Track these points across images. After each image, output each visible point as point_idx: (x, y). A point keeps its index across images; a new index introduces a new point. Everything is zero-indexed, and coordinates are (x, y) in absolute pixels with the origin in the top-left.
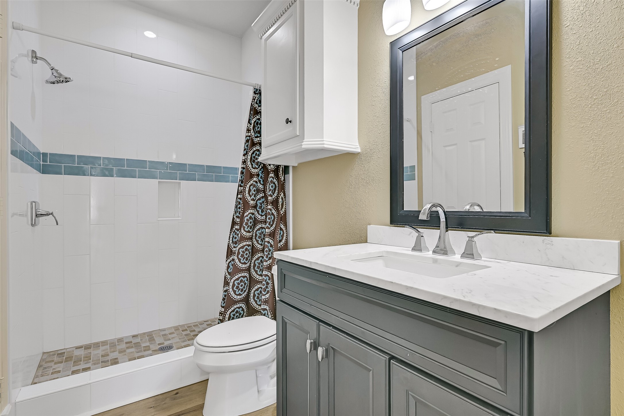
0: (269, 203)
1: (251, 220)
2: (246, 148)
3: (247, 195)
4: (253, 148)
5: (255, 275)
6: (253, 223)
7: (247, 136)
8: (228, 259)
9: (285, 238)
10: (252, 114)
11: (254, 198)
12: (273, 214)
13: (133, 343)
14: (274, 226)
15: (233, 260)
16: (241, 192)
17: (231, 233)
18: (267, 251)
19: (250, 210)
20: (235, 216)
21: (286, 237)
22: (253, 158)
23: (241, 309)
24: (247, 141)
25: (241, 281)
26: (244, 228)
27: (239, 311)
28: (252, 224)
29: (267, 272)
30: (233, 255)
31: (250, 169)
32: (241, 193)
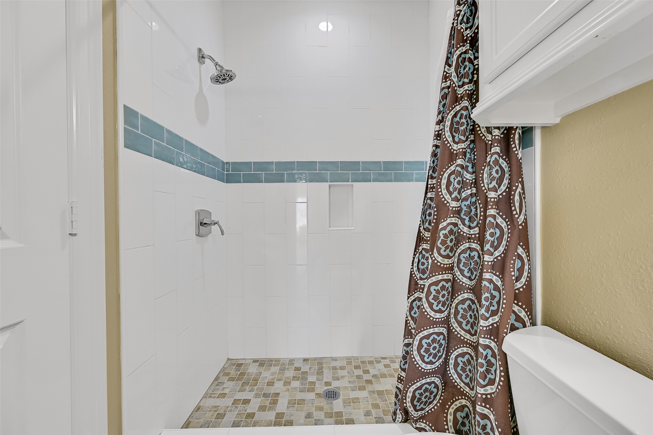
0: (491, 204)
1: (452, 237)
2: (442, 109)
3: (444, 192)
4: (455, 107)
5: (458, 329)
6: (455, 241)
7: (443, 88)
8: (411, 296)
9: (525, 274)
10: (453, 44)
11: (458, 196)
12: (498, 226)
13: (302, 371)
14: (501, 249)
15: (420, 299)
16: (433, 188)
17: (415, 255)
18: (487, 299)
19: (451, 217)
20: (422, 228)
21: (529, 273)
22: (455, 124)
23: (433, 385)
24: (444, 97)
25: (434, 341)
26: (439, 250)
27: (431, 389)
28: (453, 243)
29: (488, 340)
30: (419, 291)
31: (451, 146)
32: (432, 190)
